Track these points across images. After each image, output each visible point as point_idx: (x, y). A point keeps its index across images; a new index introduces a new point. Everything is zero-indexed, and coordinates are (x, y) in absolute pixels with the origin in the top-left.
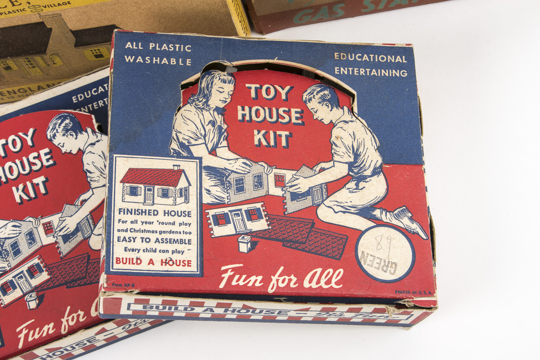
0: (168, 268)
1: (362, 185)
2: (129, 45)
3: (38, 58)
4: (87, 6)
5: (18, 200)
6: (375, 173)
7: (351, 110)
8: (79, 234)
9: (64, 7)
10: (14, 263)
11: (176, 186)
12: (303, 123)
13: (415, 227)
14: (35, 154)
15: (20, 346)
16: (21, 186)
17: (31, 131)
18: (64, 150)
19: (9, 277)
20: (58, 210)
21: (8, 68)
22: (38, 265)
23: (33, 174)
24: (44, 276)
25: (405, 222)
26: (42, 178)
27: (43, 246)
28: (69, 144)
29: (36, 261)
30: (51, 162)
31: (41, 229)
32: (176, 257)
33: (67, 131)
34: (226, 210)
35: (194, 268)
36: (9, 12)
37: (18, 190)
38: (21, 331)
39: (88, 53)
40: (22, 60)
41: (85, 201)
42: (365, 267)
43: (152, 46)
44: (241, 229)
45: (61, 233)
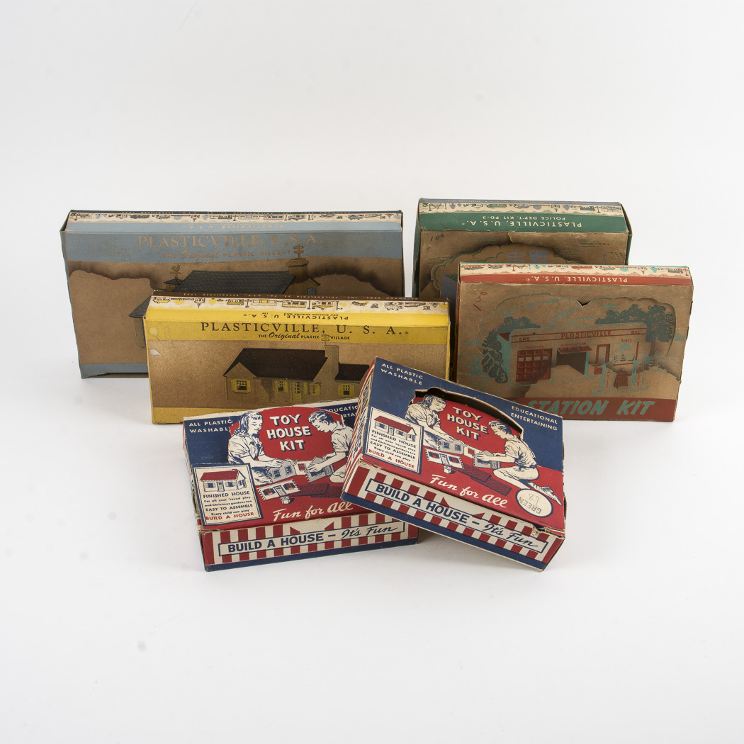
0: (399, 464)
1: (522, 469)
2: (384, 365)
3: (305, 384)
4: (358, 344)
5: (283, 449)
6: (531, 467)
7: (519, 438)
8: (324, 473)
9: (344, 341)
10: (274, 480)
11: (408, 432)
12: (488, 434)
13: (554, 497)
14: (299, 428)
15: (275, 520)
16: (286, 443)
17: (298, 416)
18: (319, 429)
19: (271, 487)
20: (311, 459)
21: (281, 389)
22: (292, 484)
23: (295, 438)
24: (296, 490)
25: (549, 493)
26: (302, 441)
27: (296, 475)
28: (324, 427)
29: (291, 482)
30: (309, 434)
31: (297, 467)
32: (404, 461)
33: (323, 420)
34: (437, 453)
35: (416, 469)
36: (308, 337)
37: (283, 444)
38: (277, 513)
39: (342, 386)
40: (294, 383)
41: (330, 457)
42: (521, 504)
43: (398, 369)
44: (446, 463)
45: (311, 471)
